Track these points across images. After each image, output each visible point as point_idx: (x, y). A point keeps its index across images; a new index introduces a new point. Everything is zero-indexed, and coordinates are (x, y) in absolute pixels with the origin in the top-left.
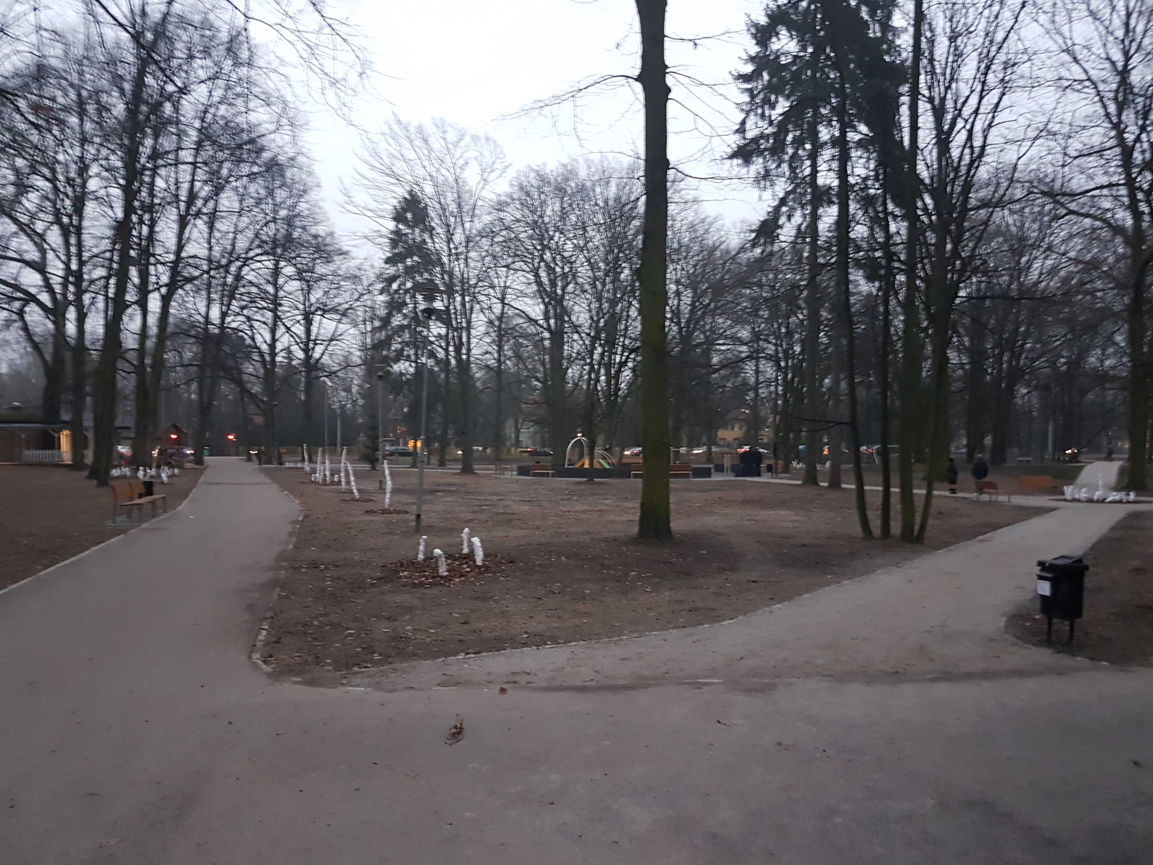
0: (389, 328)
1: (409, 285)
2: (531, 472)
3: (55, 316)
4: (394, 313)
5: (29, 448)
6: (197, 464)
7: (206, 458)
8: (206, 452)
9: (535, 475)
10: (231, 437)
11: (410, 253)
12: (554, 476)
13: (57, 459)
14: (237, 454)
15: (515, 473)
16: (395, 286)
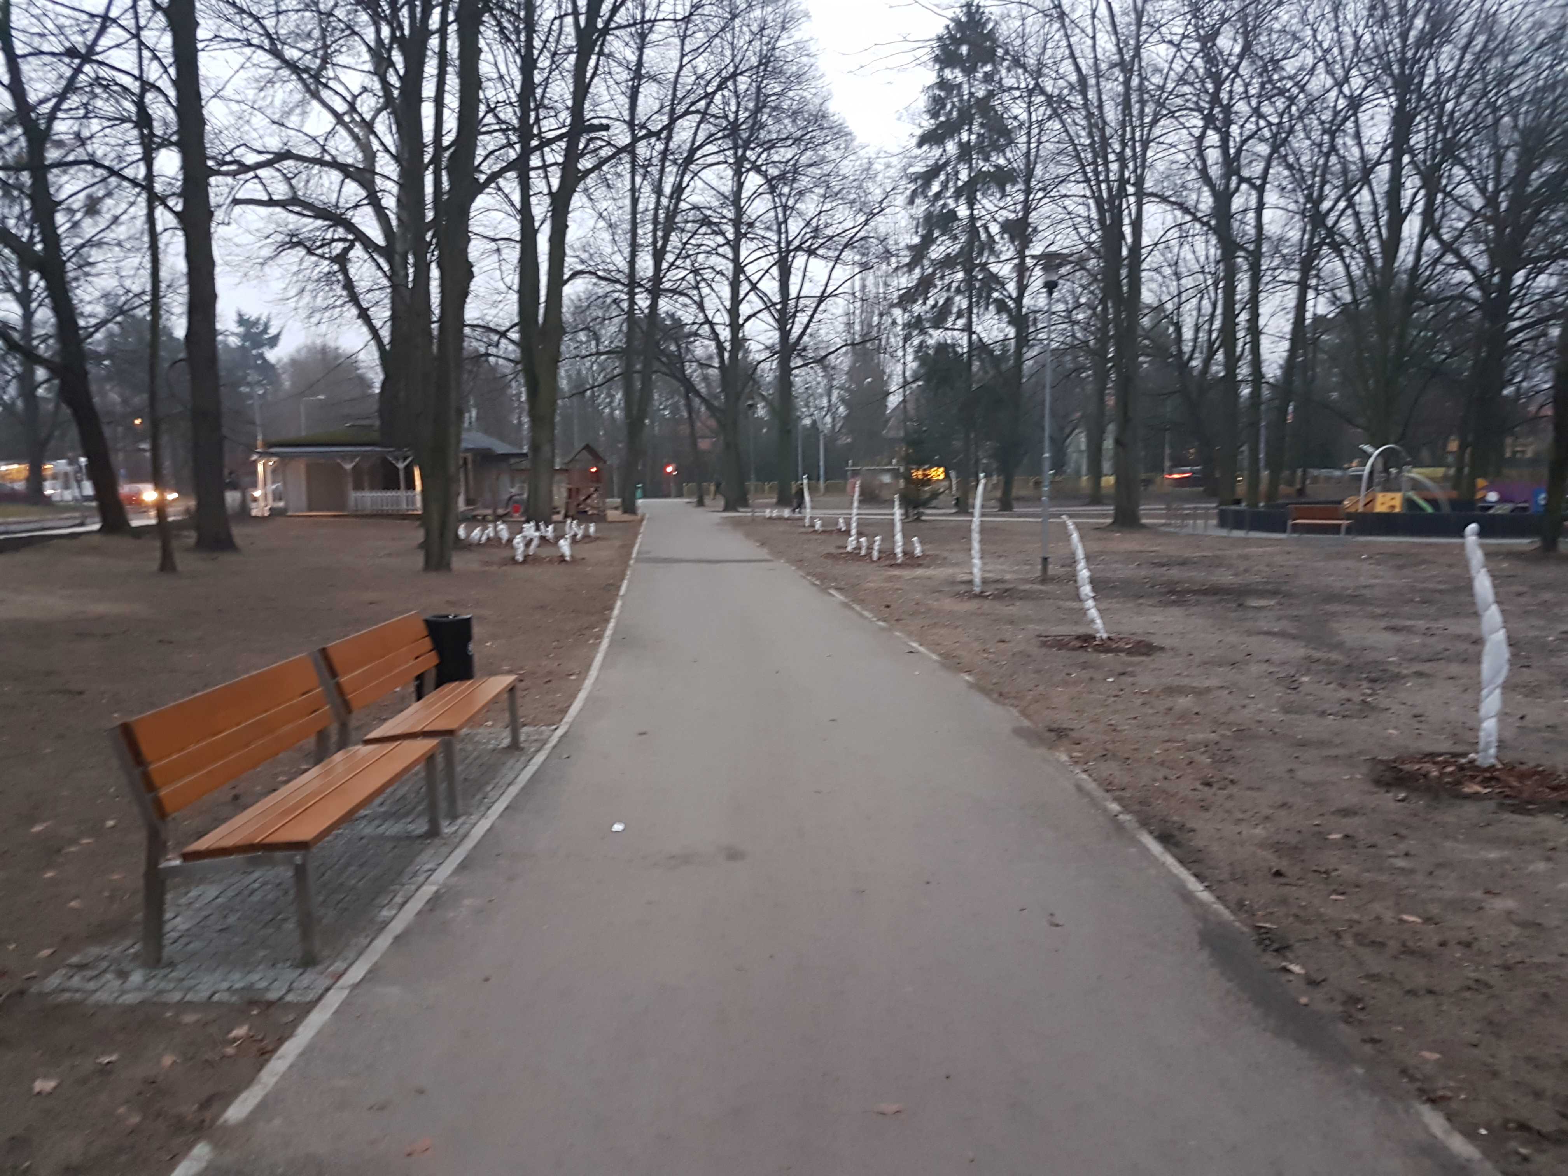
0: (926, 262)
1: (964, 176)
2: (1290, 522)
3: (390, 261)
4: (936, 233)
5: (358, 487)
6: (625, 512)
7: (640, 502)
8: (639, 493)
9: (1296, 529)
10: (669, 469)
11: (965, 118)
12: (1349, 531)
13: (404, 506)
14: (680, 495)
15: (1214, 522)
16: (935, 187)
